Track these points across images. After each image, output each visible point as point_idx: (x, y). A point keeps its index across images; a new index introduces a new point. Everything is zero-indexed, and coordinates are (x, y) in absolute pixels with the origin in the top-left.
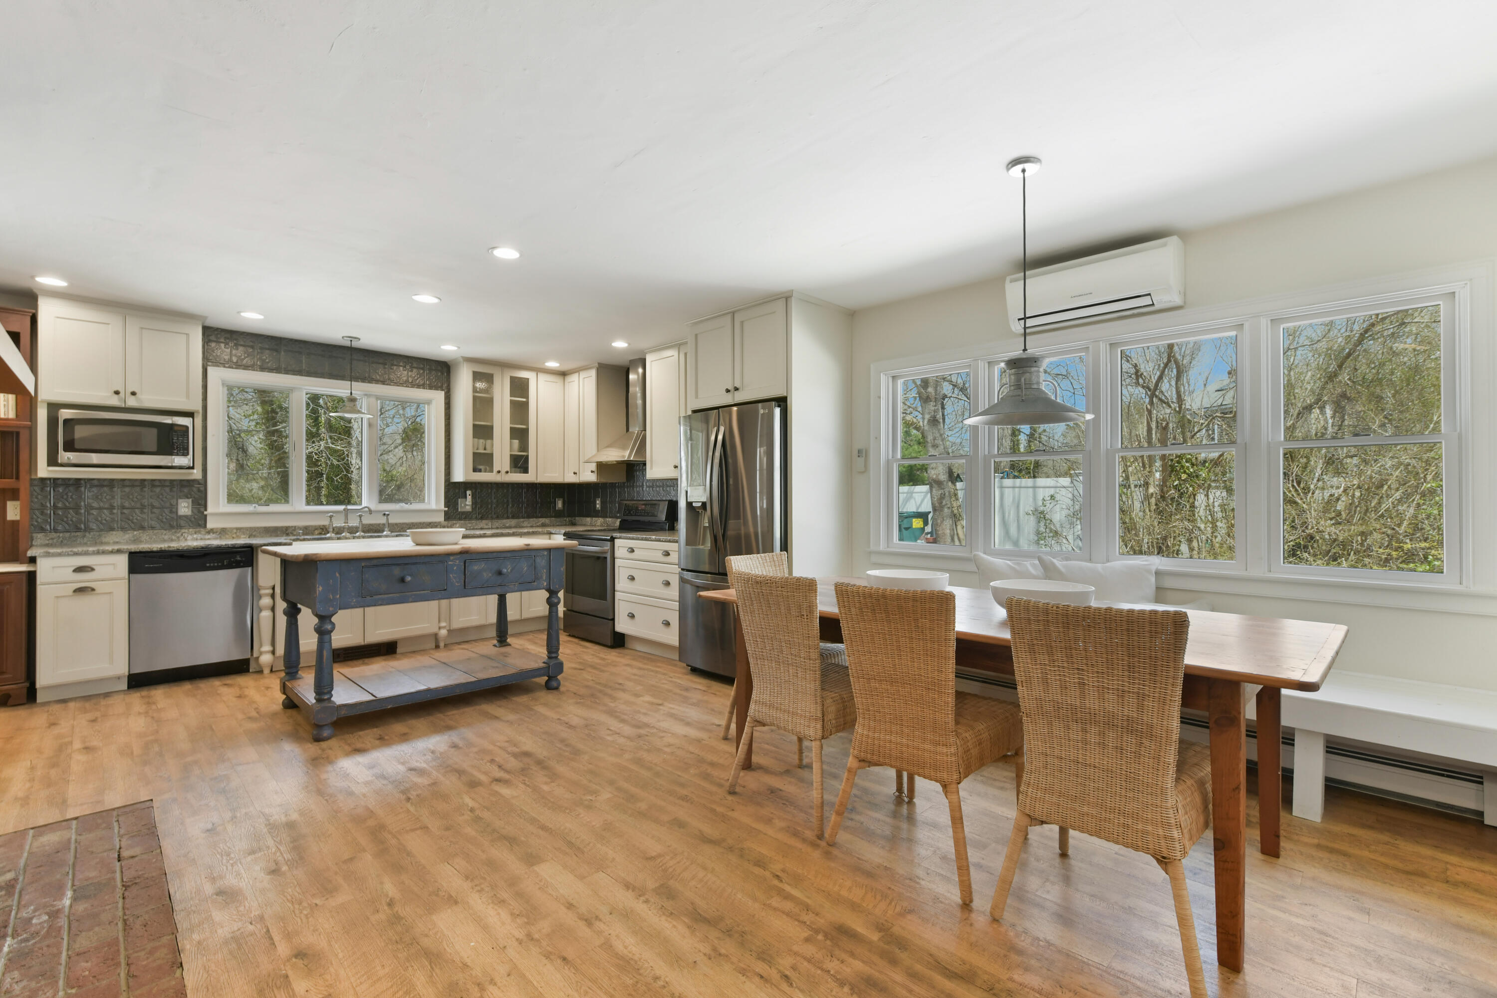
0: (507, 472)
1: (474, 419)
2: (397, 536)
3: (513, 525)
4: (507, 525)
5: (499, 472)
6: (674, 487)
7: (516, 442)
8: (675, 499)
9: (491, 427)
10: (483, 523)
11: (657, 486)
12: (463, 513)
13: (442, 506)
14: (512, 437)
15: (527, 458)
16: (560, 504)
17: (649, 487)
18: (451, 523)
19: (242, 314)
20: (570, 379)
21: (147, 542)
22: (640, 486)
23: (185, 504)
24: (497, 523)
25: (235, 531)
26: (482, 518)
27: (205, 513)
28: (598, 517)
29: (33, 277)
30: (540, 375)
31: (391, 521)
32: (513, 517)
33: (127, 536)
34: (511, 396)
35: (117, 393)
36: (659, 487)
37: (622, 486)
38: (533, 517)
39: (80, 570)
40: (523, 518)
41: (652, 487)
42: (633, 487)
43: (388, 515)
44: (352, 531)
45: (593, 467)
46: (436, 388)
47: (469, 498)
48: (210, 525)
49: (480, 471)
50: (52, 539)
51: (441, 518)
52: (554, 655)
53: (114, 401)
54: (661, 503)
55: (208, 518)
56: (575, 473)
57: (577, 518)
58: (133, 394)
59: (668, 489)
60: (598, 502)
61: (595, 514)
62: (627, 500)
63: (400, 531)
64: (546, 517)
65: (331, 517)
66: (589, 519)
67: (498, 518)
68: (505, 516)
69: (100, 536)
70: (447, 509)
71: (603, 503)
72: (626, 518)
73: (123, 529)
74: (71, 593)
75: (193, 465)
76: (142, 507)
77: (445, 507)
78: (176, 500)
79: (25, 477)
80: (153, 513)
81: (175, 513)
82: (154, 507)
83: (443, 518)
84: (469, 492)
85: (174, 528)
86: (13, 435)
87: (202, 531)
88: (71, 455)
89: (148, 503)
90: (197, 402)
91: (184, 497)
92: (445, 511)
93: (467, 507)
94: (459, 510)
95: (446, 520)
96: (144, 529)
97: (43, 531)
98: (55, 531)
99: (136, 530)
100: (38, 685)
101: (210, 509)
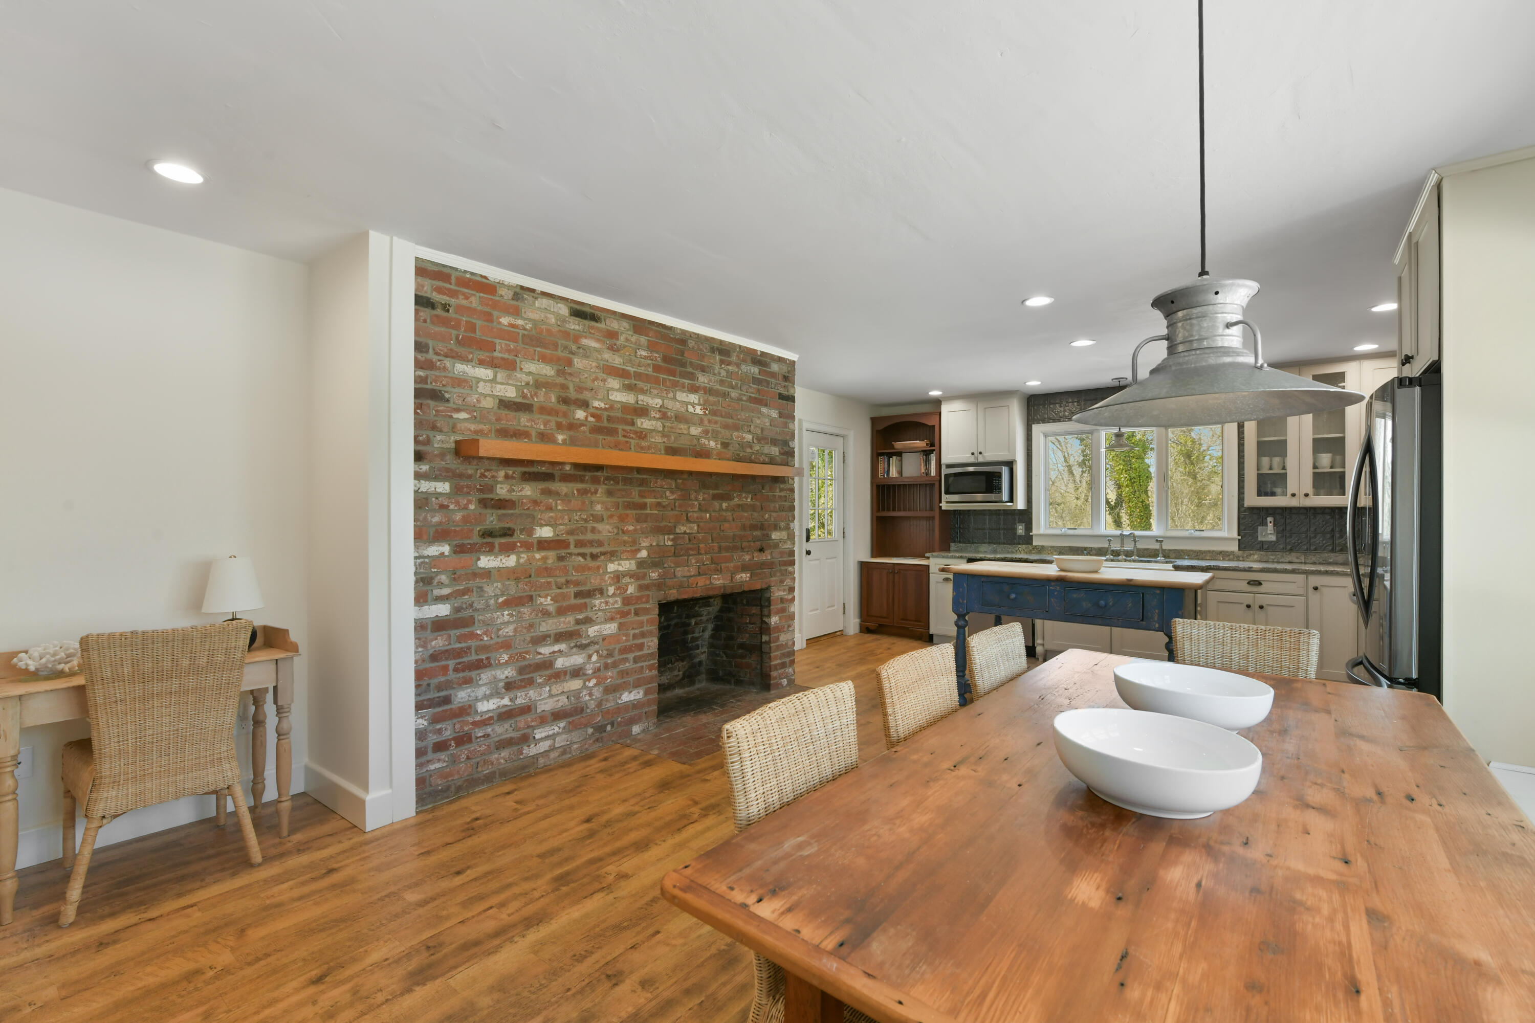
0: (1307, 495)
1: (1259, 435)
2: (1167, 562)
3: (1341, 561)
4: (1331, 560)
5: (1293, 495)
7: (1324, 457)
10: (1293, 557)
12: (1262, 542)
13: (1234, 534)
14: (1317, 449)
15: (1344, 474)
18: (1247, 553)
19: (1027, 384)
21: (1000, 553)
23: (1020, 527)
24: (1314, 557)
25: (1050, 548)
26: (1291, 550)
27: (1031, 534)
31: (1167, 547)
33: (990, 548)
35: (973, 454)
43: (1161, 541)
44: (1128, 554)
47: (1270, 526)
48: (1035, 543)
49: (1269, 494)
50: (957, 547)
51: (1234, 547)
53: (972, 460)
55: (1034, 538)
58: (980, 453)
65: (1110, 541)
67: (1316, 551)
68: (1329, 548)
69: (978, 547)
70: (1240, 537)
73: (989, 543)
74: (942, 580)
75: (1011, 499)
76: (999, 529)
77: (1239, 535)
78: (1015, 524)
79: (937, 510)
80: (1004, 533)
81: (1016, 533)
82: (1004, 529)
83: (1237, 548)
84: (1270, 519)
85: (1014, 544)
86: (932, 485)
87: (1030, 547)
88: (947, 496)
89: (1002, 526)
90: (1015, 454)
91: (1021, 522)
92: (1239, 540)
93: (1270, 536)
94: (1260, 539)
95: (1241, 552)
96: (999, 543)
97: (955, 542)
98: (960, 542)
99: (995, 544)
100: (931, 632)
101: (1035, 531)
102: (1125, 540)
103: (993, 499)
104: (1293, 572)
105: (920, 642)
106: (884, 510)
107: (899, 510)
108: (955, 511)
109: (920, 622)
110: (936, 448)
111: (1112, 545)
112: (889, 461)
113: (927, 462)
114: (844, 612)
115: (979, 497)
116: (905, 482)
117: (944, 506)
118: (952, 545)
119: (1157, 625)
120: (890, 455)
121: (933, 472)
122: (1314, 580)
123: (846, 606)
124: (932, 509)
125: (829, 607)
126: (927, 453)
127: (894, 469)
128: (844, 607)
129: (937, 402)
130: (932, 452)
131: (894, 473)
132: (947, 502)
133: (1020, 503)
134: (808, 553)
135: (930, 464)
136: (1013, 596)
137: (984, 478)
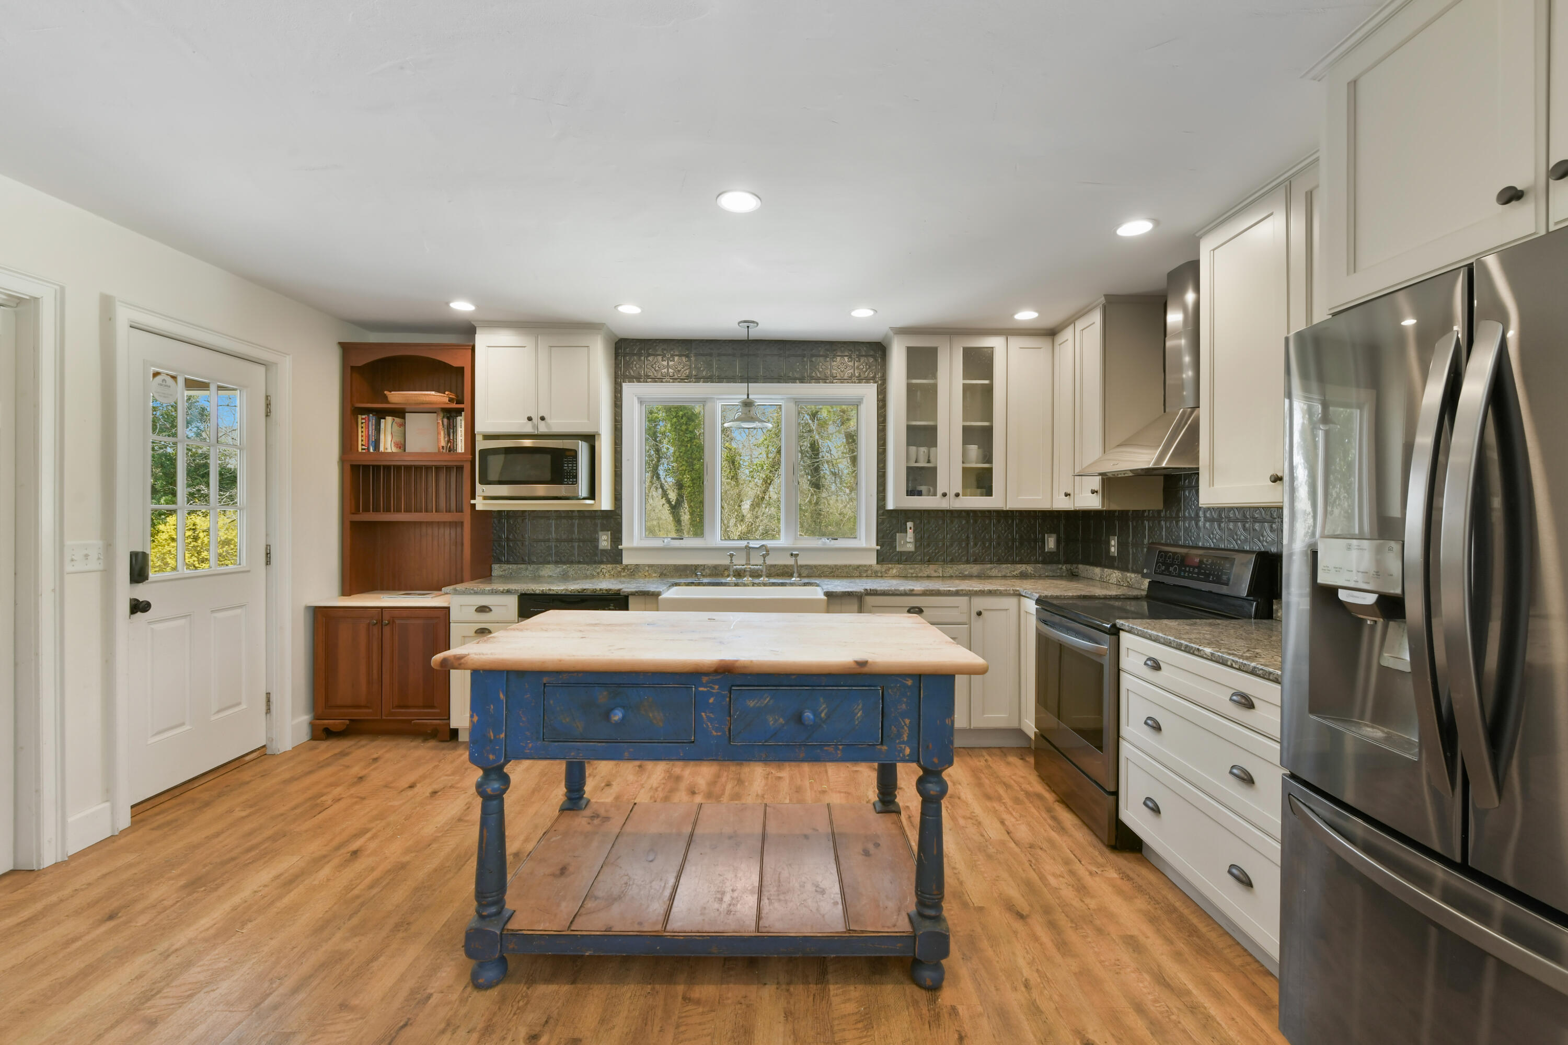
0: (957, 495)
1: (909, 418)
2: (805, 584)
4: (966, 573)
5: (944, 495)
6: (1272, 522)
7: (973, 449)
8: (1274, 550)
9: (934, 429)
10: (930, 569)
11: (1230, 520)
12: (901, 553)
13: (873, 544)
14: (966, 440)
15: (990, 470)
16: (1051, 543)
17: (1212, 520)
18: (885, 567)
20: (1060, 338)
21: (574, 579)
22: (1191, 518)
23: (604, 537)
24: (951, 570)
25: (647, 568)
26: (929, 561)
27: (620, 547)
28: (1111, 567)
29: (447, 304)
30: (1011, 339)
31: (800, 563)
32: (976, 562)
34: (964, 378)
35: (530, 419)
36: (1236, 521)
37: (1156, 516)
38: (1007, 562)
39: (483, 609)
40: (991, 562)
41: (1219, 521)
42: (1177, 519)
43: (797, 555)
44: (755, 574)
45: (1096, 482)
46: (868, 380)
47: (910, 533)
48: (626, 561)
49: (920, 493)
50: (505, 570)
51: (872, 560)
52: (932, 913)
53: (528, 429)
54: (1239, 558)
55: (624, 554)
56: (1067, 495)
57: (1080, 566)
58: (543, 419)
59: (1257, 526)
60: (1113, 543)
61: (1108, 562)
62: (1167, 545)
63: (808, 576)
64: (1027, 563)
65: (731, 555)
66: (1097, 570)
67: (952, 561)
68: (964, 559)
69: (538, 569)
70: (879, 547)
71: (1121, 545)
72: (1160, 578)
73: (556, 563)
74: (473, 634)
75: (592, 495)
76: (571, 540)
77: (877, 545)
78: (597, 533)
79: (467, 510)
80: (579, 546)
81: (597, 547)
82: (579, 540)
83: (875, 562)
84: (910, 524)
85: (595, 562)
86: (460, 469)
87: (619, 568)
88: (485, 487)
89: (576, 536)
90: (597, 423)
91: (604, 529)
92: (877, 550)
93: (908, 545)
94: (898, 549)
95: (879, 566)
96: (572, 563)
97: (499, 561)
98: (508, 562)
99: (564, 563)
100: (453, 725)
101: (625, 544)
102: (752, 553)
103: (563, 494)
104: (957, 593)
105: (432, 743)
106: (366, 510)
107: (398, 510)
108: (500, 512)
109: (433, 707)
110: (466, 405)
111: (735, 562)
112: (378, 425)
113: (451, 429)
114: (268, 710)
115: (541, 490)
116: (407, 460)
117: (480, 504)
118: (495, 567)
119: (908, 751)
120: (381, 414)
121: (461, 447)
122: (979, 603)
123: (273, 698)
124: (460, 510)
125: (219, 712)
126: (450, 414)
127: (389, 438)
128: (268, 701)
129: (468, 330)
130: (459, 412)
131: (387, 444)
132: (485, 498)
133: (605, 502)
134: (138, 607)
135: (455, 432)
136: (617, 716)
137: (548, 457)
